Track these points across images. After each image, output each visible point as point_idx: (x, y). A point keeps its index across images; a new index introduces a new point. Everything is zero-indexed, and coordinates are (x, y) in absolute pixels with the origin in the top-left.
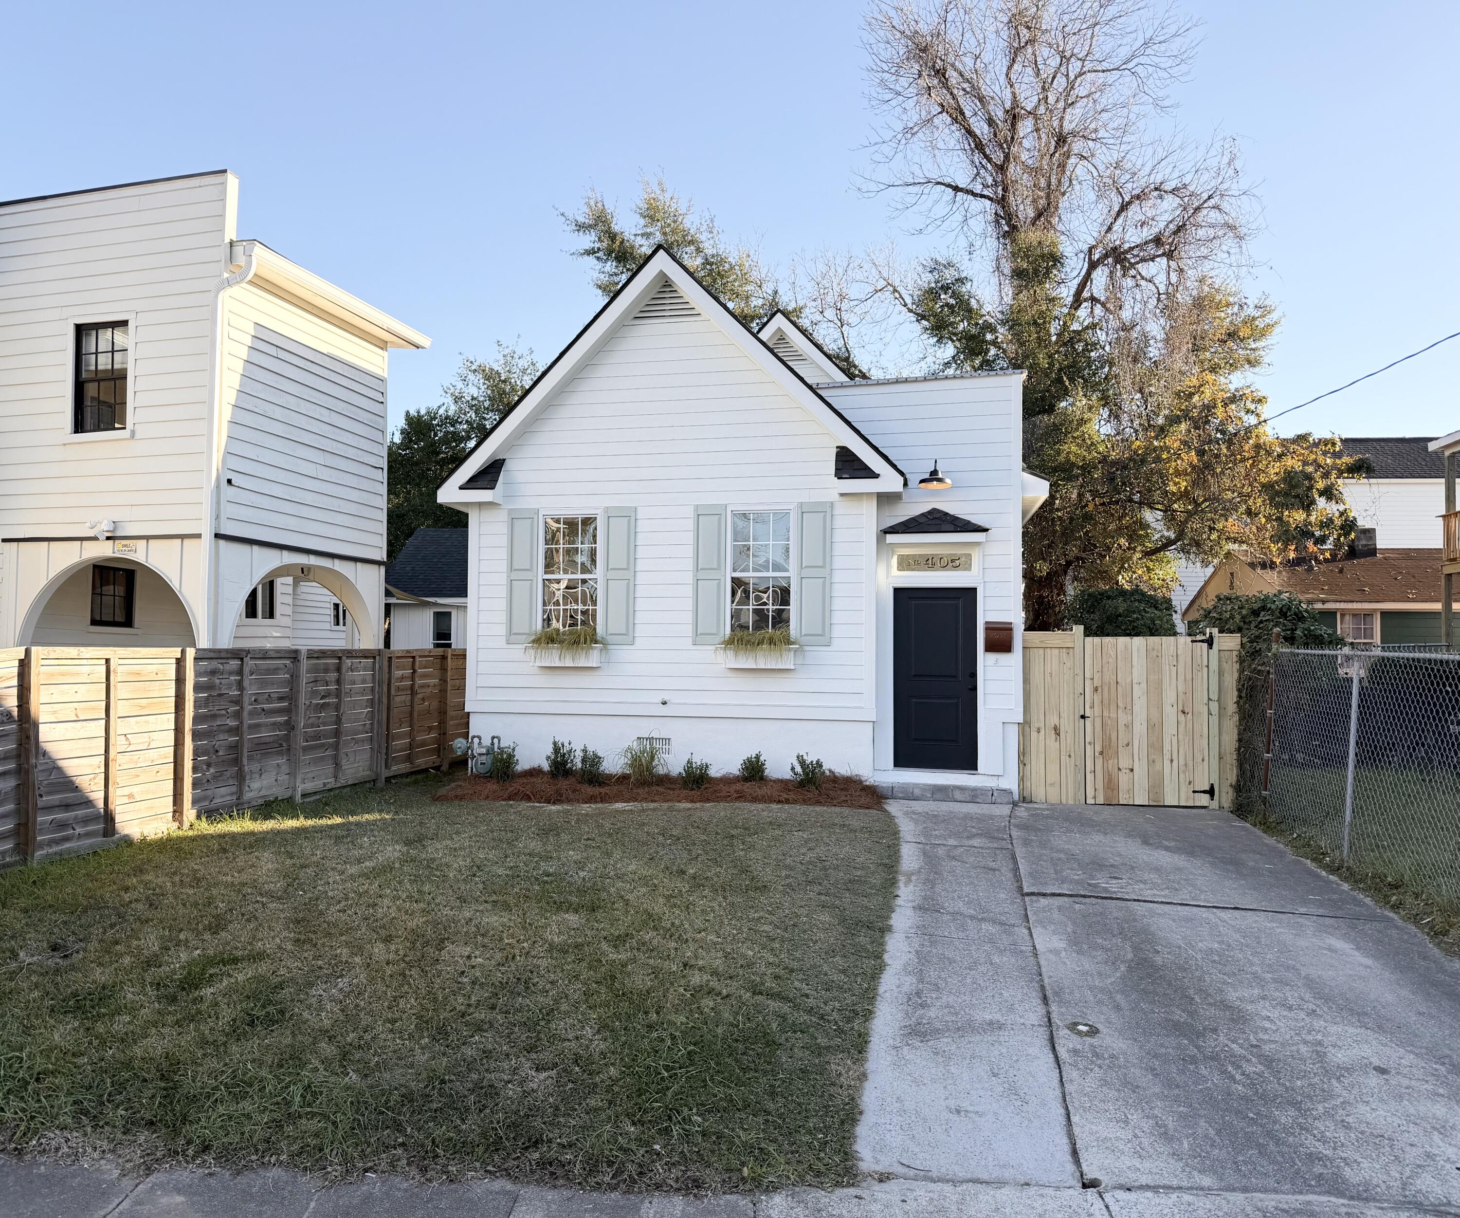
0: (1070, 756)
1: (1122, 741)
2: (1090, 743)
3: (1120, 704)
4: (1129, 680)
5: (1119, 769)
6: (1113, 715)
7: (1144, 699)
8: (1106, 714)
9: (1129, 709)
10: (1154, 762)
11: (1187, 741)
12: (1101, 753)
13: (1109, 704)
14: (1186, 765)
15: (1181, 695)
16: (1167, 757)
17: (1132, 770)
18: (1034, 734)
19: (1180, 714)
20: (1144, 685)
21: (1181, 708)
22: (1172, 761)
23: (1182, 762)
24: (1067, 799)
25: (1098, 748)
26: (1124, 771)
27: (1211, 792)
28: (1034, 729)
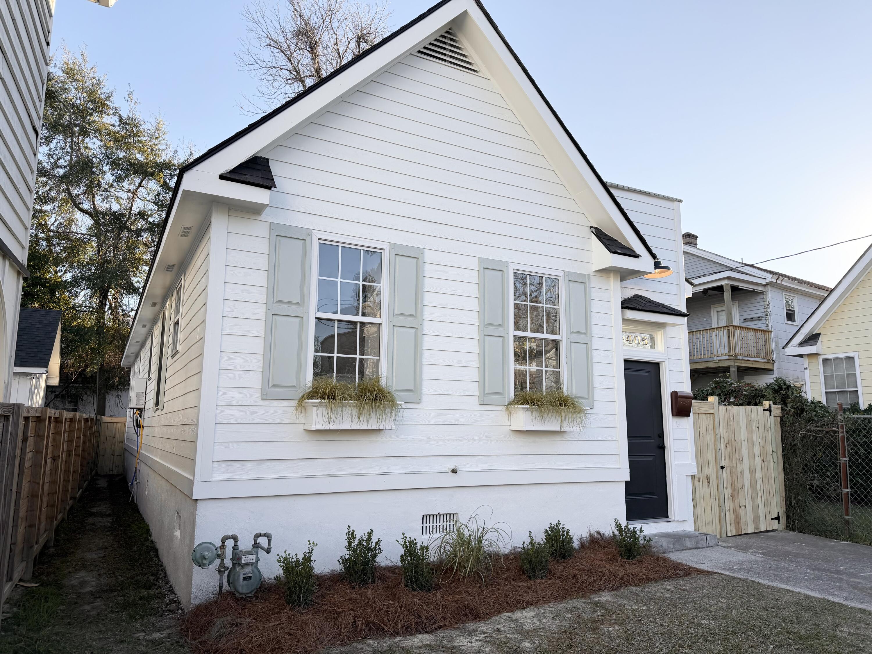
0: (716, 499)
1: (740, 486)
2: (726, 488)
3: (737, 457)
4: (740, 439)
5: (740, 507)
6: (735, 465)
7: (747, 451)
8: (731, 465)
9: (741, 460)
10: (754, 499)
11: (766, 482)
12: (731, 495)
13: (733, 457)
14: (767, 500)
15: (761, 448)
16: (759, 495)
17: (745, 507)
18: (697, 483)
19: (762, 462)
20: (746, 441)
21: (762, 458)
22: (761, 497)
23: (765, 498)
25: (730, 492)
26: (742, 508)
27: (778, 518)
28: (697, 479)
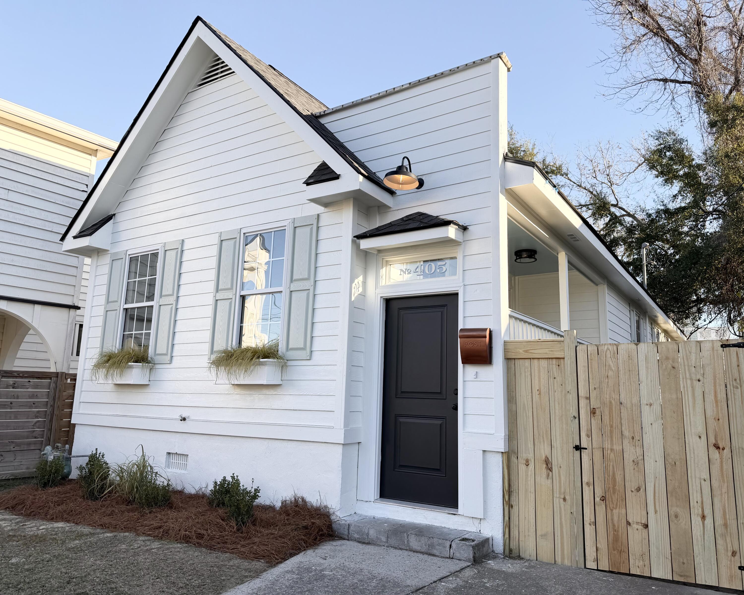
0: (564, 499)
1: (631, 485)
2: (588, 484)
3: (626, 433)
4: (635, 400)
5: (628, 523)
6: (617, 447)
7: (658, 426)
8: (607, 445)
9: (638, 439)
10: (676, 516)
11: (724, 490)
12: (603, 499)
13: (611, 432)
14: (726, 525)
15: (711, 422)
16: (696, 511)
17: (646, 526)
18: (522, 467)
19: (712, 450)
20: (657, 406)
21: (712, 440)
22: (703, 517)
23: (719, 521)
24: (563, 558)
25: (599, 493)
26: (635, 526)
28: (522, 461)
